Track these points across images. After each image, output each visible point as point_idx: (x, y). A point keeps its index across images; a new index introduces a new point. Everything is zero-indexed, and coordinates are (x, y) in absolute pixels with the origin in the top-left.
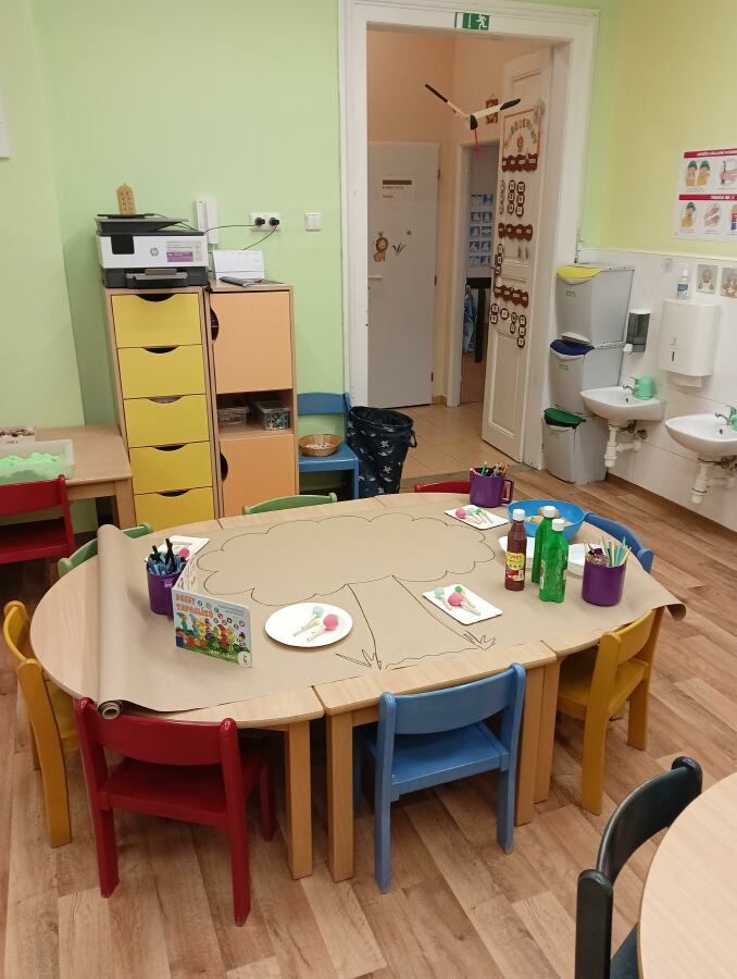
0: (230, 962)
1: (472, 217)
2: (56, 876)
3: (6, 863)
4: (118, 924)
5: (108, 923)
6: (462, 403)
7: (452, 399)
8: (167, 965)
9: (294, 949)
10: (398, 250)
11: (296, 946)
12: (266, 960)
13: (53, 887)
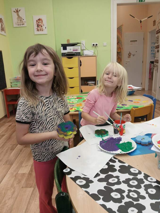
1: (152, 48)
6: (148, 90)
7: (146, 89)
10: (134, 55)
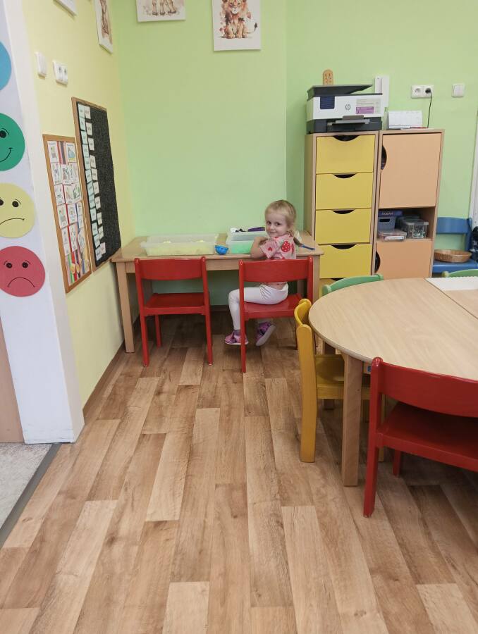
0: (418, 579)
2: (278, 493)
3: (244, 478)
4: (327, 534)
5: (319, 531)
8: (367, 570)
9: (472, 583)
11: (473, 580)
12: (449, 585)
13: (277, 499)
